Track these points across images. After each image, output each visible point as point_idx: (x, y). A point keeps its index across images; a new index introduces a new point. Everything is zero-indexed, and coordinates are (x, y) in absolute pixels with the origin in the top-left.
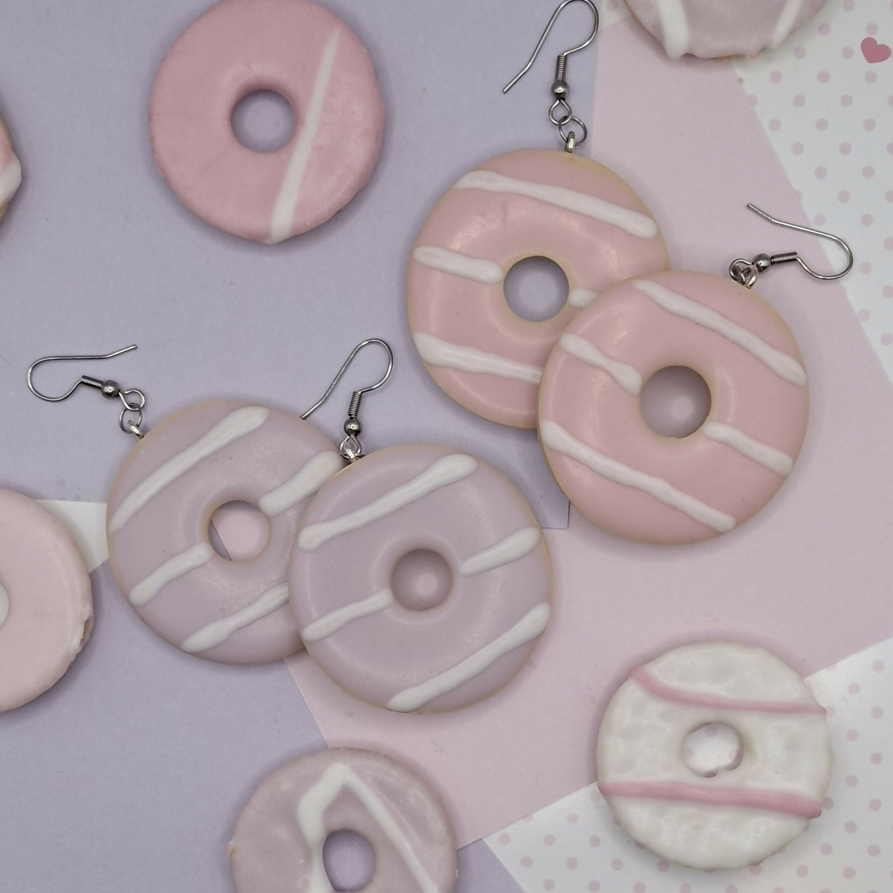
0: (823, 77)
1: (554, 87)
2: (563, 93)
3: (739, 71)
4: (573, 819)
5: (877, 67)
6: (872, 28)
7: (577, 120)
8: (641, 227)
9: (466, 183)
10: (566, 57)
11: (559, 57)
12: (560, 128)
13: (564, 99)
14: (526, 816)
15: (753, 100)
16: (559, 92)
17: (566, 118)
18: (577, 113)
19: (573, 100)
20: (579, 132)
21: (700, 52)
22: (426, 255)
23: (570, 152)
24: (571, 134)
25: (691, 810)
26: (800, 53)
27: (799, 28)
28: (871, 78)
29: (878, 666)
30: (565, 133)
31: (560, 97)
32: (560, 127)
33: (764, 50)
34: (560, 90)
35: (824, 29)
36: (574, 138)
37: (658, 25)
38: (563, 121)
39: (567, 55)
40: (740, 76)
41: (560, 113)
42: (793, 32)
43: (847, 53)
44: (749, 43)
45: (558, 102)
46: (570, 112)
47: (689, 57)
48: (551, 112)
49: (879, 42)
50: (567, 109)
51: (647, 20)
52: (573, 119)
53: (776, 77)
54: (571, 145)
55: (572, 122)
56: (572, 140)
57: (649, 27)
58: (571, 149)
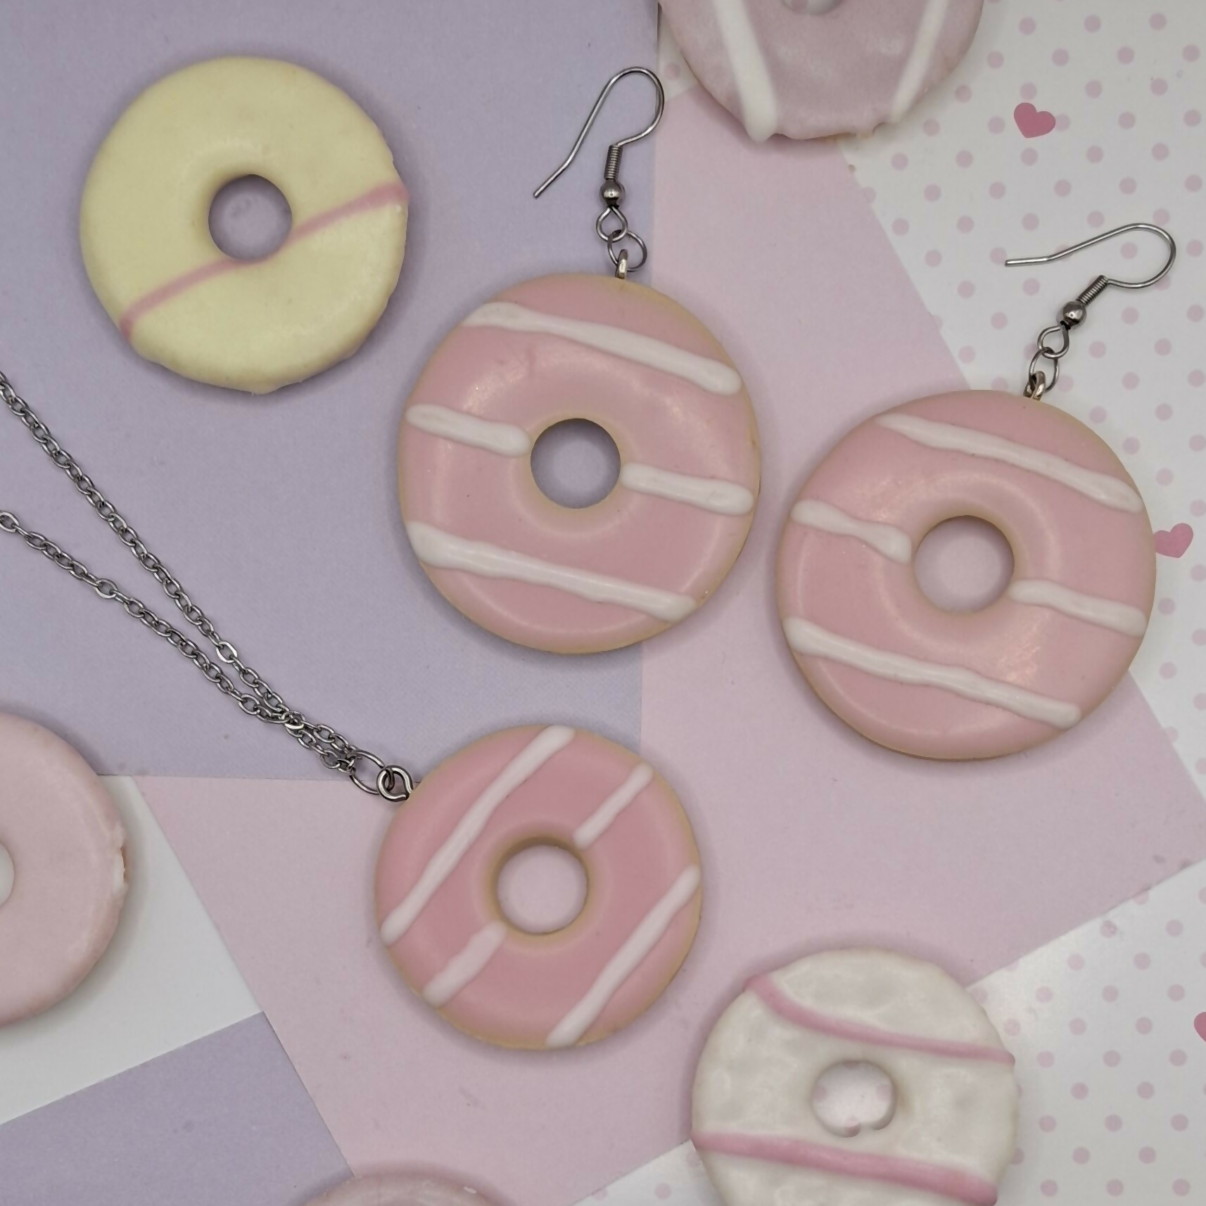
0: (965, 159)
1: (603, 190)
2: (615, 199)
3: (848, 155)
4: (663, 1192)
5: (1037, 142)
6: (1029, 89)
7: (634, 235)
8: (719, 380)
9: (477, 319)
10: (620, 149)
11: (611, 148)
12: (609, 247)
13: (617, 207)
14: (598, 1191)
15: (869, 195)
16: (610, 196)
17: (619, 232)
18: (636, 227)
19: (630, 209)
20: (635, 252)
21: (793, 131)
22: (425, 416)
23: (620, 278)
24: (623, 253)
25: (815, 1181)
26: (931, 128)
27: (928, 93)
28: (1029, 157)
29: (1076, 962)
30: (615, 252)
31: (612, 203)
32: (610, 244)
33: (882, 126)
34: (612, 193)
35: (963, 93)
36: (626, 259)
37: (735, 97)
38: (614, 237)
39: (622, 146)
40: (851, 162)
41: (613, 225)
42: (919, 101)
43: (996, 125)
44: (860, 117)
45: (608, 210)
46: (625, 224)
47: (779, 139)
48: (599, 225)
49: (1039, 109)
50: (621, 220)
51: (719, 92)
52: (628, 235)
53: (900, 162)
54: (622, 269)
55: (627, 238)
56: (624, 261)
57: (722, 99)
58: (623, 274)
